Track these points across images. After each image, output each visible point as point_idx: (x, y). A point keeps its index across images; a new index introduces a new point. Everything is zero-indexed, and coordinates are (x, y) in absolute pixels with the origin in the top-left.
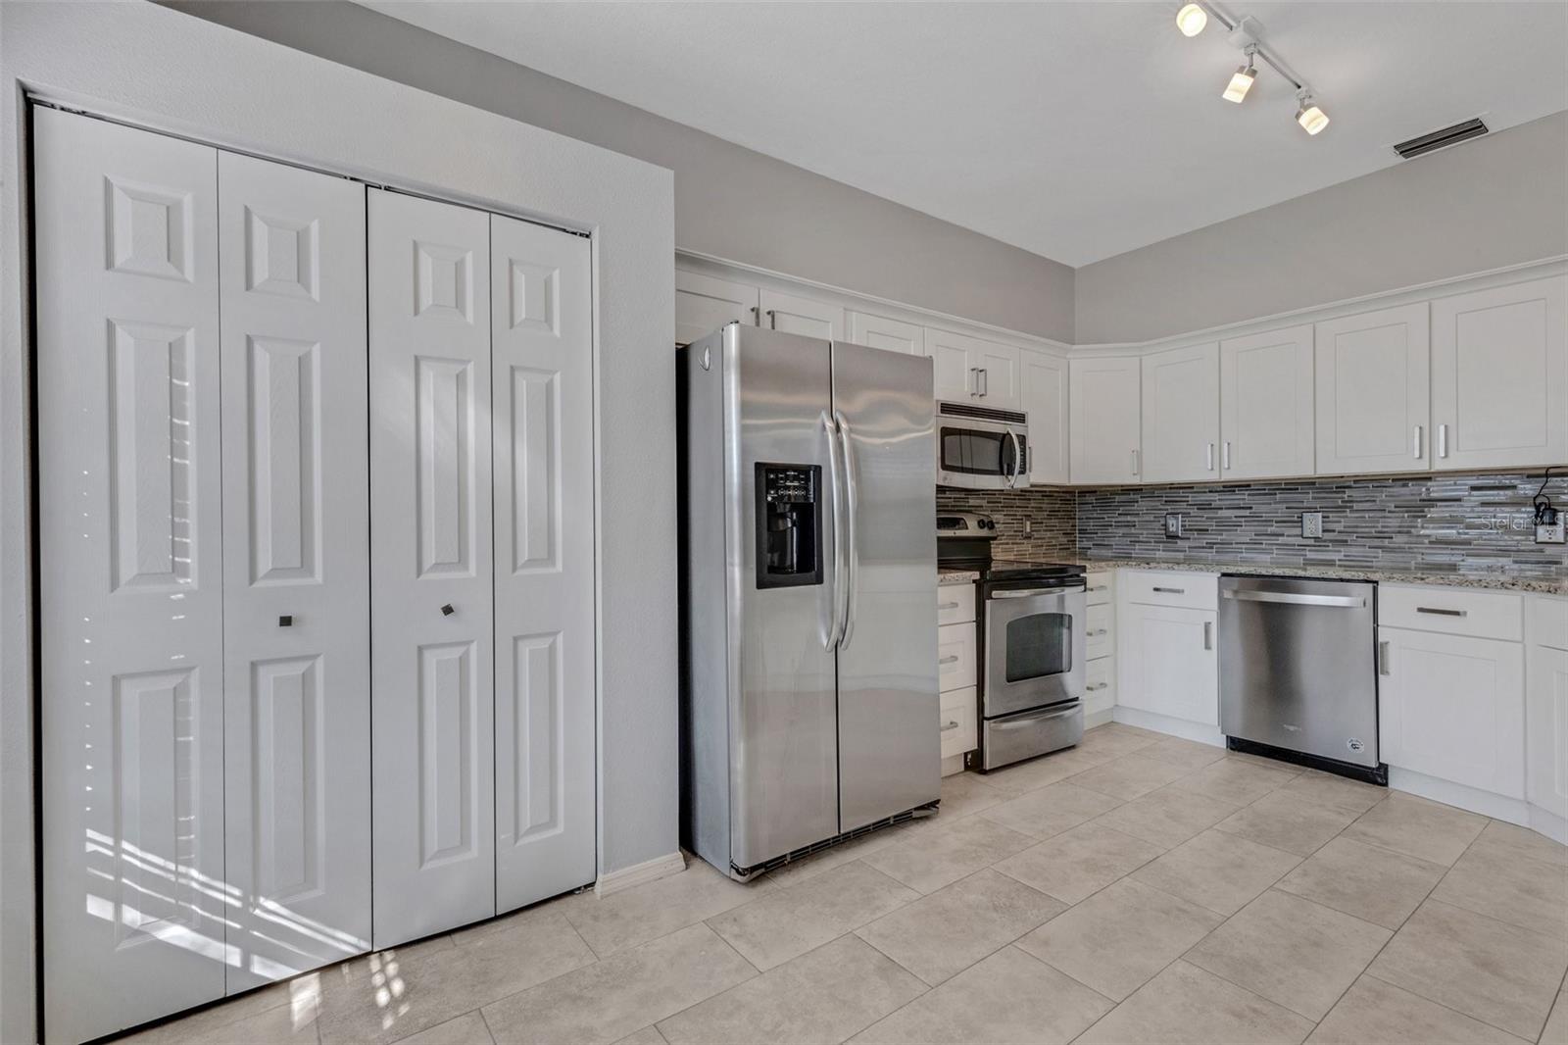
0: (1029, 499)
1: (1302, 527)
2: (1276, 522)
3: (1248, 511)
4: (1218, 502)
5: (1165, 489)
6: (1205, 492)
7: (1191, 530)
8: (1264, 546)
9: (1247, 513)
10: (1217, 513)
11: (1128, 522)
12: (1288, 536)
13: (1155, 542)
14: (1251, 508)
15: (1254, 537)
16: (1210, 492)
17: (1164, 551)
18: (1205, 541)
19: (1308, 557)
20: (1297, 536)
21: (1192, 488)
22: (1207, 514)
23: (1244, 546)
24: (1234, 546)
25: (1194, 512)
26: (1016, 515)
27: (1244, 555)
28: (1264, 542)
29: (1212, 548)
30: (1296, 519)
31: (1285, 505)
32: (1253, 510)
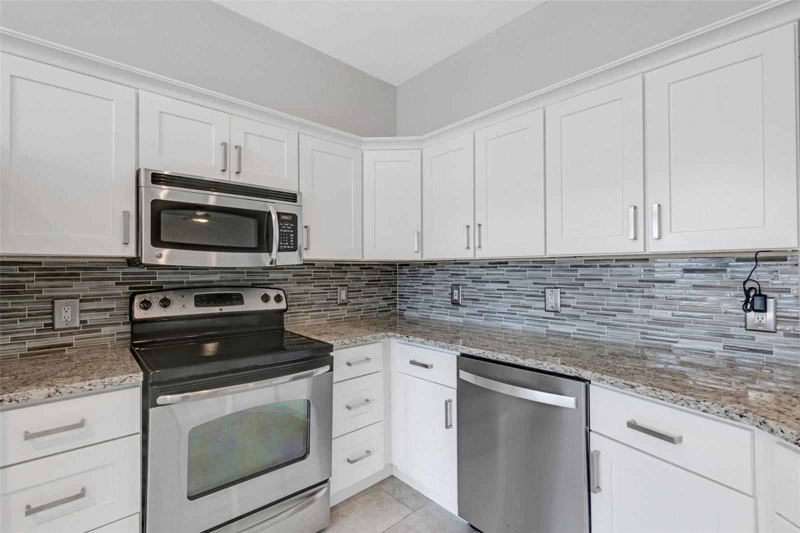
0: (347, 272)
1: (545, 301)
2: (526, 296)
3: (506, 285)
4: (486, 277)
5: (451, 264)
6: (477, 268)
7: (468, 299)
8: (517, 317)
9: (505, 286)
10: (485, 286)
11: (428, 290)
12: (535, 309)
13: (445, 308)
14: (508, 282)
15: (510, 308)
16: (481, 267)
17: (450, 315)
18: (477, 309)
19: (550, 328)
20: (541, 309)
21: (468, 263)
22: (479, 286)
23: (503, 315)
24: (496, 315)
25: (470, 284)
26: (330, 286)
27: (503, 323)
28: (518, 313)
29: (481, 315)
30: (540, 294)
31: (532, 281)
32: (510, 285)
